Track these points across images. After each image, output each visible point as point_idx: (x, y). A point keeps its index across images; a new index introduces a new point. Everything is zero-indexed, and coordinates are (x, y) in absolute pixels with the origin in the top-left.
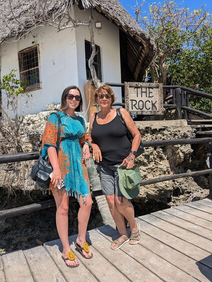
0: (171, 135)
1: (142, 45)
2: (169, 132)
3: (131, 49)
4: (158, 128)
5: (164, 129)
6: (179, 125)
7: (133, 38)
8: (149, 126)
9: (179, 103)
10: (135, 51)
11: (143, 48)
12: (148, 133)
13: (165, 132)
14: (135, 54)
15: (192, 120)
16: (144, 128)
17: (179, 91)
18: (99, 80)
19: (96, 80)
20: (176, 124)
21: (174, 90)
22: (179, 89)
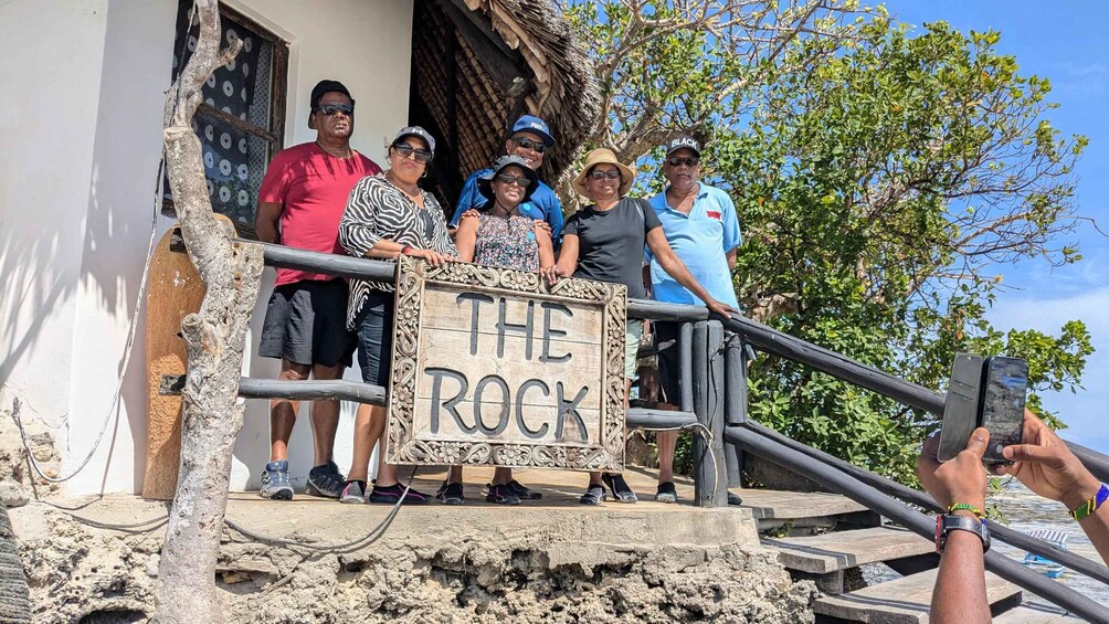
0: (665, 607)
1: (528, 74)
2: (657, 594)
3: (476, 99)
4: (588, 559)
5: (625, 569)
6: (712, 548)
7: (478, 22)
8: (535, 541)
9: (718, 417)
10: (494, 108)
11: (531, 90)
12: (521, 580)
13: (633, 589)
14: (490, 124)
16: (499, 559)
17: (717, 341)
18: (223, 222)
19: (196, 226)
20: (699, 535)
21: (687, 329)
22: (716, 325)
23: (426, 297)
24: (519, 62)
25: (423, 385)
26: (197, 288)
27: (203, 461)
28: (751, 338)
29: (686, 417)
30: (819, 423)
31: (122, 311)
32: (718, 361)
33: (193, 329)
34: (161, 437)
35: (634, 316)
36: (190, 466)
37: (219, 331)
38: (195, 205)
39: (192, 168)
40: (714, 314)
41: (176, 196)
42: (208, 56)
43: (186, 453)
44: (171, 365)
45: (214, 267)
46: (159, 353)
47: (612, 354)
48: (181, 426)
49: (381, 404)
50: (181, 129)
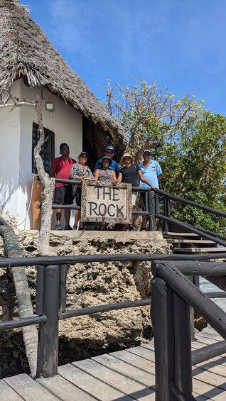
0: (140, 251)
1: (110, 135)
2: (139, 248)
4: (124, 241)
5: (132, 244)
6: (151, 239)
8: (113, 238)
9: (154, 212)
12: (111, 247)
13: (134, 247)
15: (169, 233)
16: (105, 241)
17: (153, 195)
18: (47, 174)
19: (42, 175)
20: (149, 236)
21: (147, 193)
22: (153, 192)
24: (108, 133)
26: (42, 187)
27: (46, 220)
28: (160, 194)
29: (147, 212)
31: (26, 193)
32: (153, 200)
33: (43, 195)
34: (36, 217)
35: (134, 191)
36: (44, 221)
37: (48, 195)
38: (42, 171)
39: (40, 164)
40: (153, 189)
41: (38, 169)
42: (41, 141)
43: (43, 219)
44: (38, 203)
45: (46, 183)
46: (35, 201)
48: (41, 214)
49: (80, 210)
50: (37, 156)
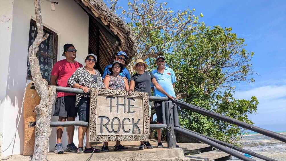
1: (119, 40)
3: (105, 47)
6: (173, 159)
7: (107, 28)
8: (128, 160)
9: (173, 125)
10: (109, 49)
11: (120, 44)
14: (108, 53)
17: (171, 106)
18: (45, 81)
19: (38, 82)
20: (170, 156)
21: (163, 103)
22: (170, 102)
23: (98, 98)
24: (117, 38)
25: (98, 121)
26: (38, 99)
27: (41, 144)
28: (178, 104)
29: (164, 125)
30: (195, 125)
31: (16, 105)
32: (172, 111)
33: (38, 109)
34: (28, 139)
36: (38, 146)
37: (45, 110)
38: (37, 77)
39: (36, 68)
40: (170, 99)
41: (33, 74)
42: (40, 38)
43: (36, 142)
44: (31, 119)
45: (43, 93)
46: (27, 116)
47: (145, 111)
48: (34, 135)
49: (87, 127)
50: (33, 57)
